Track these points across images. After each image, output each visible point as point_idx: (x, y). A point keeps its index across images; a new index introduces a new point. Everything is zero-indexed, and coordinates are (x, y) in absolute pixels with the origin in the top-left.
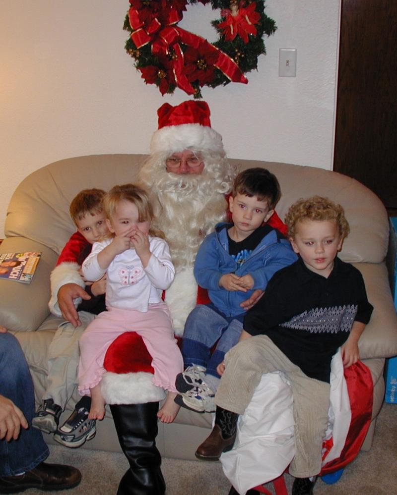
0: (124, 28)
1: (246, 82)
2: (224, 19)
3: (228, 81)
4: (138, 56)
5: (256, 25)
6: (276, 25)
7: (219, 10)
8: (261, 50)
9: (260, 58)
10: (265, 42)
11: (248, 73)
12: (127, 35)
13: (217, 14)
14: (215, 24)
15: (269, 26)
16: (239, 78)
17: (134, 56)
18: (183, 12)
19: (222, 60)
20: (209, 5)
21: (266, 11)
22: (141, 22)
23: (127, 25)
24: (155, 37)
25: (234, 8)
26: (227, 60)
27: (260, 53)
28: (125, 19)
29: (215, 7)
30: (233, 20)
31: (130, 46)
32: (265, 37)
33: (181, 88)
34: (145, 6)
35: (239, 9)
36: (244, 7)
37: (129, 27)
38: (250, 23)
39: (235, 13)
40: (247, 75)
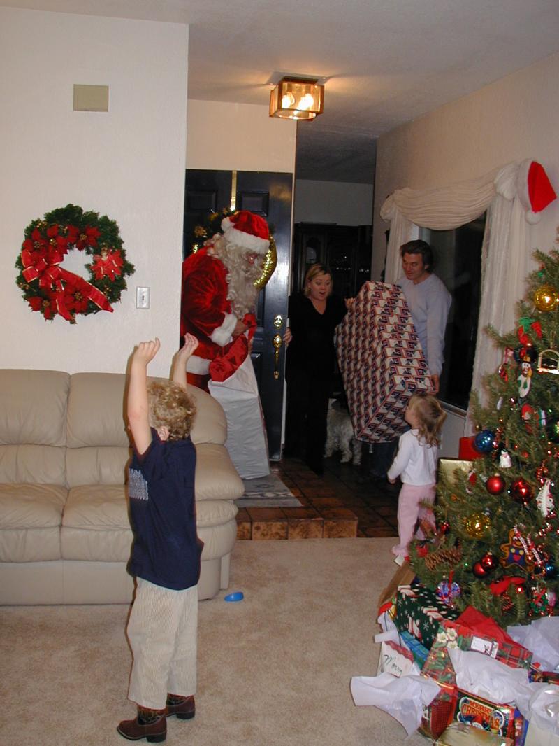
0: (16, 266)
1: (112, 311)
2: (95, 262)
3: (98, 310)
4: (27, 288)
5: (121, 267)
6: (135, 268)
7: (91, 256)
8: (123, 286)
9: (123, 292)
10: (126, 281)
11: (114, 304)
12: (17, 272)
13: (90, 259)
14: (88, 266)
15: (129, 269)
16: (107, 307)
17: (24, 289)
18: (65, 255)
19: (94, 294)
20: (84, 251)
21: (127, 258)
22: (32, 261)
23: (19, 263)
24: (43, 274)
25: (104, 254)
26: (99, 293)
27: (122, 289)
28: (17, 259)
29: (88, 253)
30: (104, 264)
31: (21, 280)
32: (126, 278)
33: (61, 315)
34: (35, 249)
35: (107, 255)
36: (111, 254)
37: (21, 265)
38: (116, 266)
39: (105, 258)
40: (113, 305)
